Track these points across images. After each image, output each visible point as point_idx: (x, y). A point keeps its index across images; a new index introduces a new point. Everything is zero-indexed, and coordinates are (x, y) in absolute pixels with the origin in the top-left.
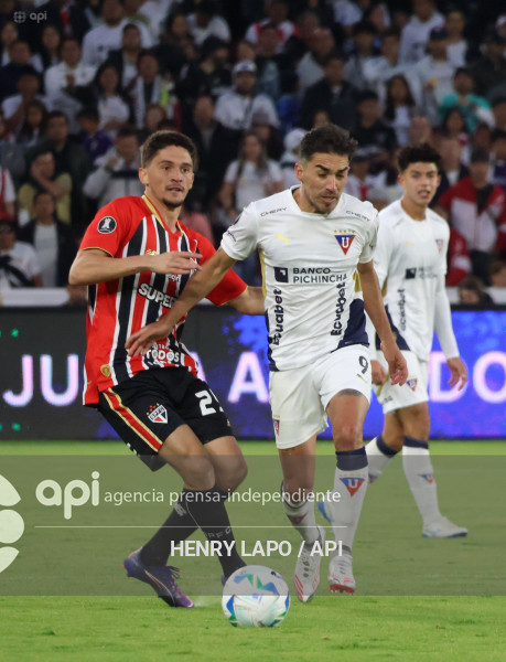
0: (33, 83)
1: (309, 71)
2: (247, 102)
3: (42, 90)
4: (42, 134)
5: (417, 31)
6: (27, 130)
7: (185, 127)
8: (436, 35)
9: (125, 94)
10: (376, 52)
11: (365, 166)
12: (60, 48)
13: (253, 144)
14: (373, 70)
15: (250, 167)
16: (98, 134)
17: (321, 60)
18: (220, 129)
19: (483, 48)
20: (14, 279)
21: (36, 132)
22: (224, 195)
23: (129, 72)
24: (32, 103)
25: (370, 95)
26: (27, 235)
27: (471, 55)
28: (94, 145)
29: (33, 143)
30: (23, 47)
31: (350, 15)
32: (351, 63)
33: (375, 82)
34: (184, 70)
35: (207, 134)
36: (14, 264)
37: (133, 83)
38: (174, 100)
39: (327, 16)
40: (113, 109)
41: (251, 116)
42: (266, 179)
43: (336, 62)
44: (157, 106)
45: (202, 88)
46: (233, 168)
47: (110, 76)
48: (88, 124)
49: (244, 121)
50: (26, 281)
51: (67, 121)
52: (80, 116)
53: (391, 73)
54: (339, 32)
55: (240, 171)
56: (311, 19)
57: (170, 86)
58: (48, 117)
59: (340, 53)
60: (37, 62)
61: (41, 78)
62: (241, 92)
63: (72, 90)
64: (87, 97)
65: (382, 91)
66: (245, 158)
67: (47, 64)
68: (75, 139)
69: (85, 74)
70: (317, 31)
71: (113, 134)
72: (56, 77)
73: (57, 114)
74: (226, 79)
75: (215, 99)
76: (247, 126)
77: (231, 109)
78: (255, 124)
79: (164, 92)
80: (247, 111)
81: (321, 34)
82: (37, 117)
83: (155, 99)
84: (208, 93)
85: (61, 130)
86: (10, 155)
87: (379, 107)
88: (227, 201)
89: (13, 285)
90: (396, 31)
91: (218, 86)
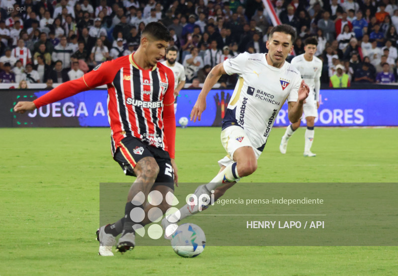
0: (36, 25)
1: (116, 20)
2: (98, 29)
3: (39, 26)
4: (39, 38)
5: (148, 8)
6: (35, 38)
7: (79, 38)
8: (152, 10)
9: (63, 27)
10: (136, 15)
11: (133, 48)
12: (44, 14)
13: (99, 42)
14: (134, 20)
15: (99, 48)
16: (56, 39)
17: (120, 17)
18: (90, 37)
19: (166, 14)
20: (31, 81)
21: (37, 38)
22: (91, 56)
23: (64, 21)
24: (36, 30)
25: (134, 27)
26: (35, 68)
27: (163, 16)
28: (55, 42)
29: (36, 41)
30: (34, 14)
31: (128, 4)
32: (128, 18)
33: (135, 24)
34: (80, 21)
35: (86, 39)
36: (31, 76)
37: (65, 24)
38: (77, 29)
39: (121, 4)
40: (59, 31)
41: (99, 34)
42: (103, 52)
43: (124, 17)
44: (72, 31)
45: (85, 26)
46: (94, 49)
47: (58, 22)
48: (52, 36)
49: (98, 35)
50: (35, 82)
51: (46, 35)
52: (50, 33)
53: (139, 21)
54: (125, 10)
55: (96, 50)
56: (116, 6)
57: (75, 25)
58: (41, 33)
59: (125, 15)
60: (38, 18)
61: (38, 23)
62: (97, 26)
63: (48, 25)
64: (52, 28)
65: (137, 27)
66: (97, 46)
67: (41, 18)
68: (48, 40)
69: (51, 21)
70: (119, 9)
71: (59, 39)
72: (43, 22)
73: (43, 33)
74: (91, 23)
75: (88, 29)
76: (99, 37)
77: (94, 31)
78: (101, 36)
79: (74, 26)
80: (99, 32)
81: (120, 10)
82: (37, 34)
83: (71, 29)
84: (86, 27)
85: (44, 37)
86: (30, 45)
87: (136, 31)
88: (92, 58)
89: (31, 83)
90: (142, 9)
91: (90, 25)
